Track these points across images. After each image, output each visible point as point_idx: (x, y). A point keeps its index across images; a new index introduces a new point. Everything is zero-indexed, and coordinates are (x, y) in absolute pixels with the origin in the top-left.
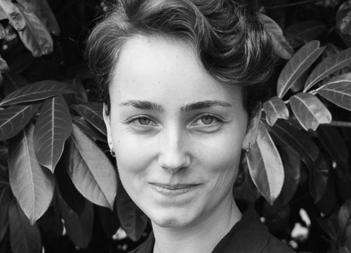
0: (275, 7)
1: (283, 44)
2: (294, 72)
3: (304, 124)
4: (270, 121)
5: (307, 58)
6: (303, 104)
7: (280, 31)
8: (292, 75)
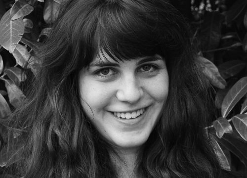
0: (208, 51)
1: (219, 78)
2: (233, 99)
3: (244, 137)
4: (219, 135)
5: (242, 89)
6: (242, 122)
7: (216, 69)
8: (232, 101)
